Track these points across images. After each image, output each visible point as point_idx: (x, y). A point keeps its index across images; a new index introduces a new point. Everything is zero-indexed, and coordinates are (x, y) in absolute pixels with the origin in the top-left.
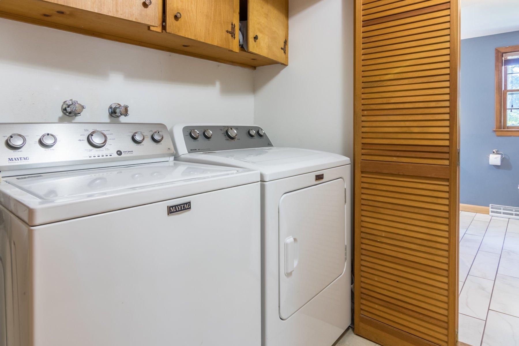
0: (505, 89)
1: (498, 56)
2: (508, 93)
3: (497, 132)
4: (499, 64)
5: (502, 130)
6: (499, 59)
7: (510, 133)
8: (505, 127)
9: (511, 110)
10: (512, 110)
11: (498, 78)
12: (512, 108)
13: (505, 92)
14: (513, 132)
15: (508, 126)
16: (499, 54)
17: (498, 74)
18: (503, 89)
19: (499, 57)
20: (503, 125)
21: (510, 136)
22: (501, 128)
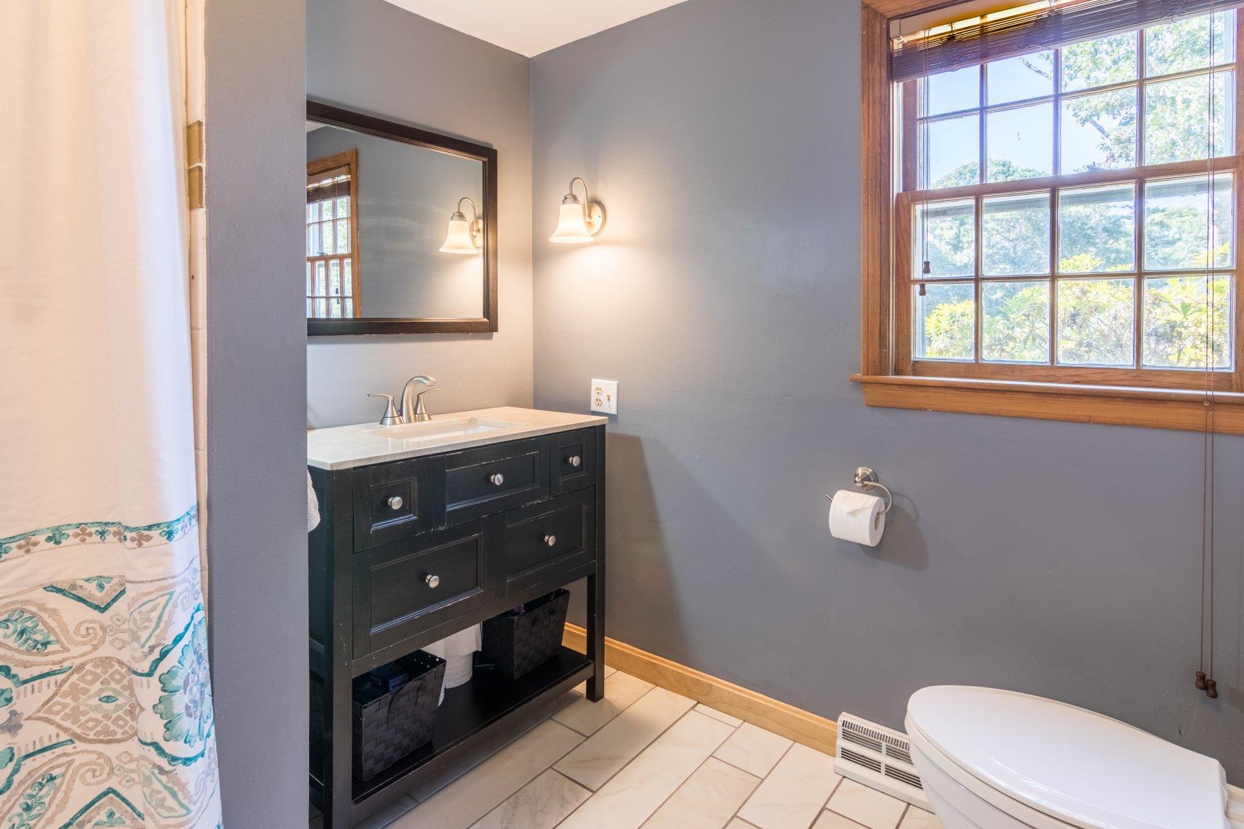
0: (905, 189)
1: (873, 34)
2: (918, 208)
3: (869, 389)
4: (878, 69)
5: (892, 378)
6: (877, 47)
7: (918, 398)
8: (904, 364)
9: (923, 286)
10: (928, 286)
11: (874, 135)
12: (927, 276)
13: (905, 202)
14: (931, 390)
15: (915, 362)
16: (878, 26)
17: (874, 118)
18: (897, 186)
19: (877, 42)
20: (897, 354)
21: (920, 409)
22: (883, 372)
